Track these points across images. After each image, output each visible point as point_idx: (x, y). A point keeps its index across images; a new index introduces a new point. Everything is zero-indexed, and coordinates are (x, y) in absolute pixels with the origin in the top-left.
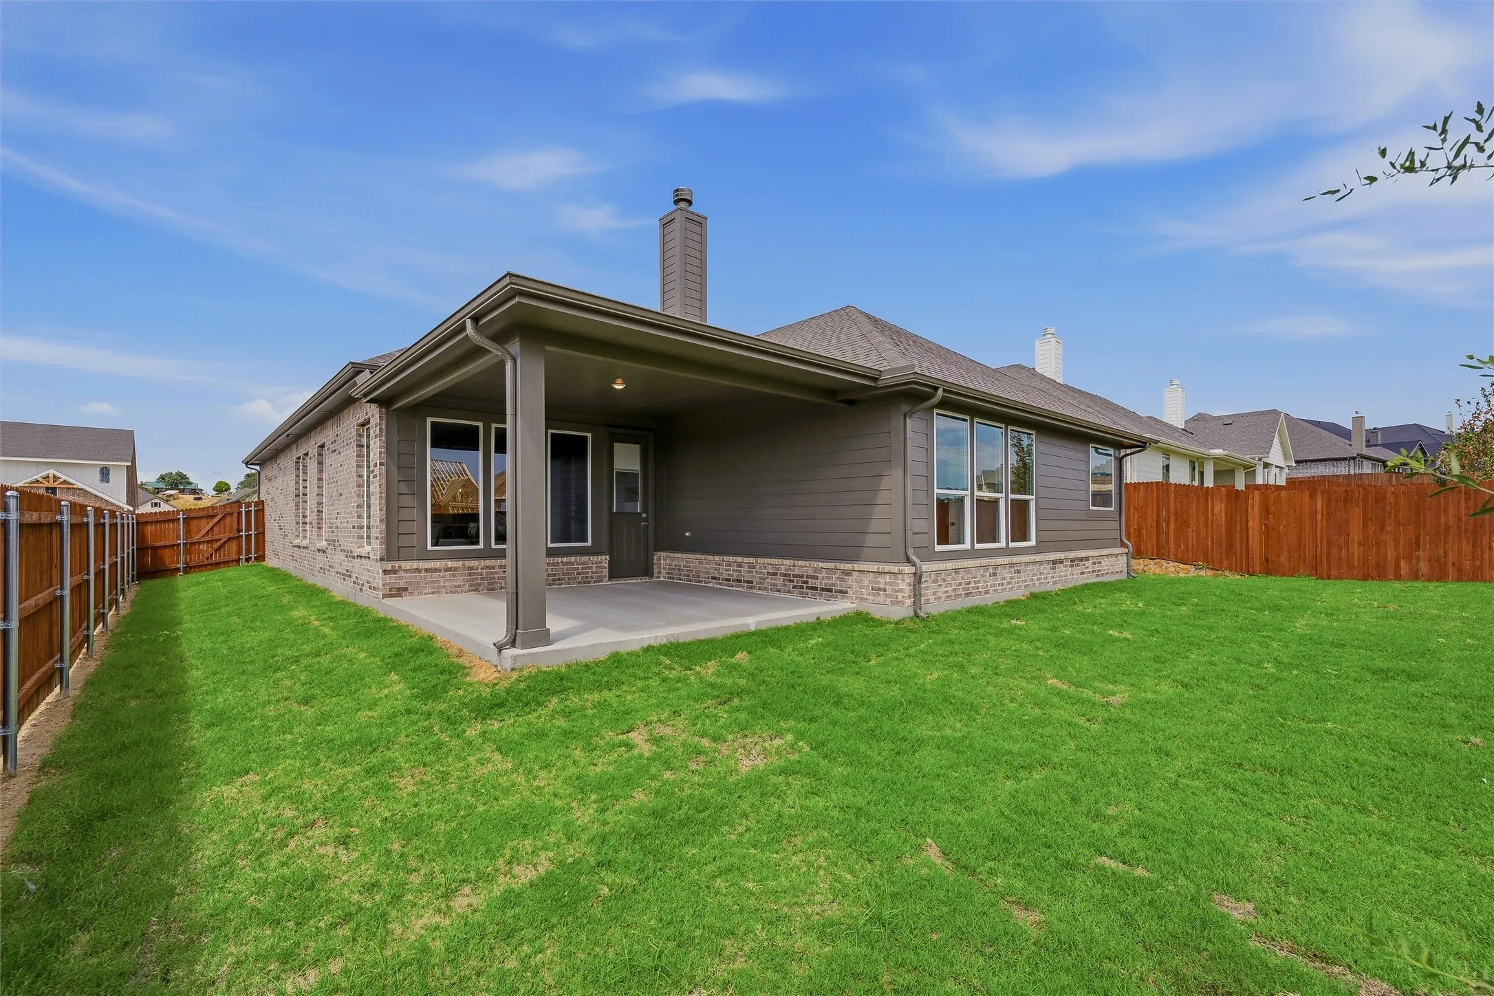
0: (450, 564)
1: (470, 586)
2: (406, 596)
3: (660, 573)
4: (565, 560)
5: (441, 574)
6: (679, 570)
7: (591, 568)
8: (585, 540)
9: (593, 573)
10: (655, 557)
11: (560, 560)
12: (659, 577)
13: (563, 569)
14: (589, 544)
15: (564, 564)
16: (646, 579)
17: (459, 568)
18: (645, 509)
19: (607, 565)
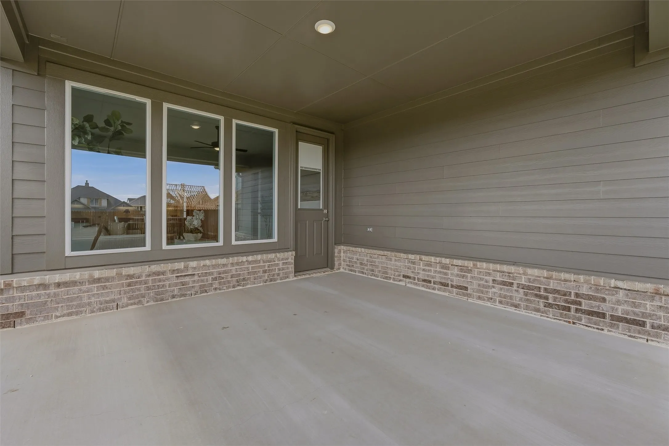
0: (97, 273)
1: (130, 299)
2: (21, 324)
3: (340, 264)
4: (250, 258)
5: (84, 288)
6: (361, 264)
7: (278, 265)
8: (270, 236)
9: (279, 270)
10: (336, 251)
11: (244, 259)
12: (339, 269)
13: (248, 268)
14: (275, 239)
15: (249, 262)
16: (329, 272)
17: (113, 277)
18: (326, 206)
19: (293, 261)
